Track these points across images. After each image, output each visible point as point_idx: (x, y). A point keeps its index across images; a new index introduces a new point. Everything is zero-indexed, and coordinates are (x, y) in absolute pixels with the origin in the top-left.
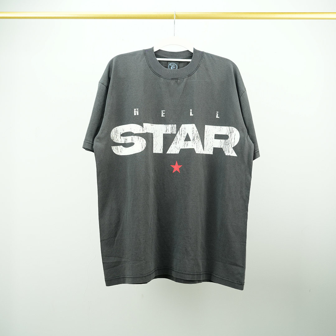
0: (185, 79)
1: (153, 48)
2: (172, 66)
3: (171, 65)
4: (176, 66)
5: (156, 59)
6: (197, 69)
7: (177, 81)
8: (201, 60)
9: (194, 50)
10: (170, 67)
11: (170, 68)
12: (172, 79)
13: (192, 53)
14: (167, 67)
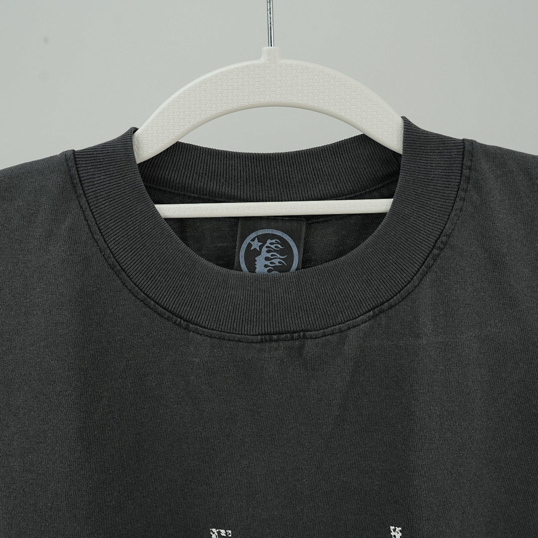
0: (353, 331)
1: (127, 141)
2: (264, 253)
3: (256, 245)
4: (286, 250)
5: (156, 212)
6: (430, 261)
7: (302, 347)
8: (459, 204)
9: (409, 129)
10: (252, 255)
11: (252, 267)
12: (268, 337)
13: (394, 153)
14: (229, 262)
